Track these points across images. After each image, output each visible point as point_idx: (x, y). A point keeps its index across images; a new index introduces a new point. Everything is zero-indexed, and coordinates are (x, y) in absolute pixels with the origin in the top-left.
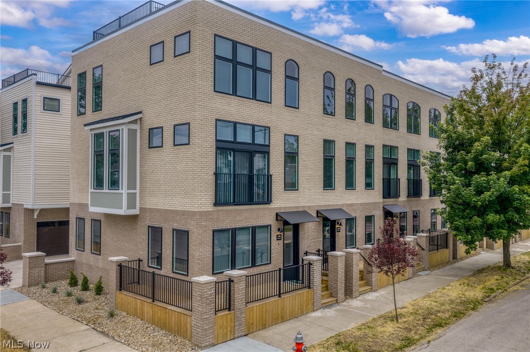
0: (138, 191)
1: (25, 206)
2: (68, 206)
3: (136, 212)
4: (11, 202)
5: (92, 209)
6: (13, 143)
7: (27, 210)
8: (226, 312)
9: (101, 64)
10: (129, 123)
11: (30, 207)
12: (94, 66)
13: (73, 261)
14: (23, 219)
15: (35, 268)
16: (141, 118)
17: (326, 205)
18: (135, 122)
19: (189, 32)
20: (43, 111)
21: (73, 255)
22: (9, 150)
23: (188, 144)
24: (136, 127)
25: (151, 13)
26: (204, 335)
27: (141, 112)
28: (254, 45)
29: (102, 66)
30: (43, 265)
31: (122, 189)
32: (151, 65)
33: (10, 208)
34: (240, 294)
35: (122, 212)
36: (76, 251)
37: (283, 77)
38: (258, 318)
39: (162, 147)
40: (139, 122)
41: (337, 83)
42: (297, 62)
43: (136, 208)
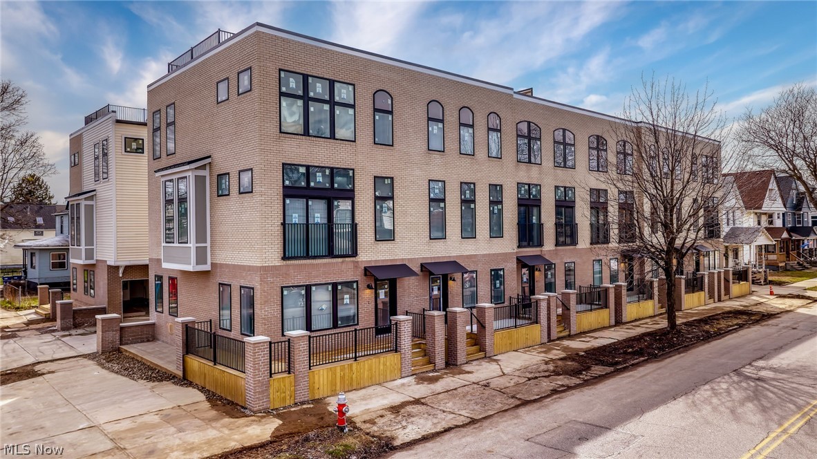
0: (208, 244)
1: (109, 263)
2: (147, 262)
3: (207, 267)
4: (95, 258)
5: (165, 265)
6: (95, 190)
7: (110, 267)
8: (285, 375)
9: (173, 101)
10: (195, 168)
11: (112, 264)
12: (167, 104)
13: (154, 324)
14: (106, 277)
15: (108, 331)
16: (210, 163)
17: (434, 257)
18: (203, 167)
19: (250, 68)
20: (123, 152)
21: (153, 317)
22: (91, 198)
23: (252, 192)
24: (205, 173)
25: (220, 44)
26: (257, 398)
27: (209, 157)
28: (331, 78)
29: (174, 103)
30: (118, 328)
31: (190, 243)
32: (218, 103)
33: (93, 265)
34: (301, 356)
35: (190, 268)
36: (156, 313)
37: (371, 111)
38: (325, 383)
39: (229, 195)
40: (208, 167)
41: (446, 113)
42: (390, 92)
43: (206, 264)
